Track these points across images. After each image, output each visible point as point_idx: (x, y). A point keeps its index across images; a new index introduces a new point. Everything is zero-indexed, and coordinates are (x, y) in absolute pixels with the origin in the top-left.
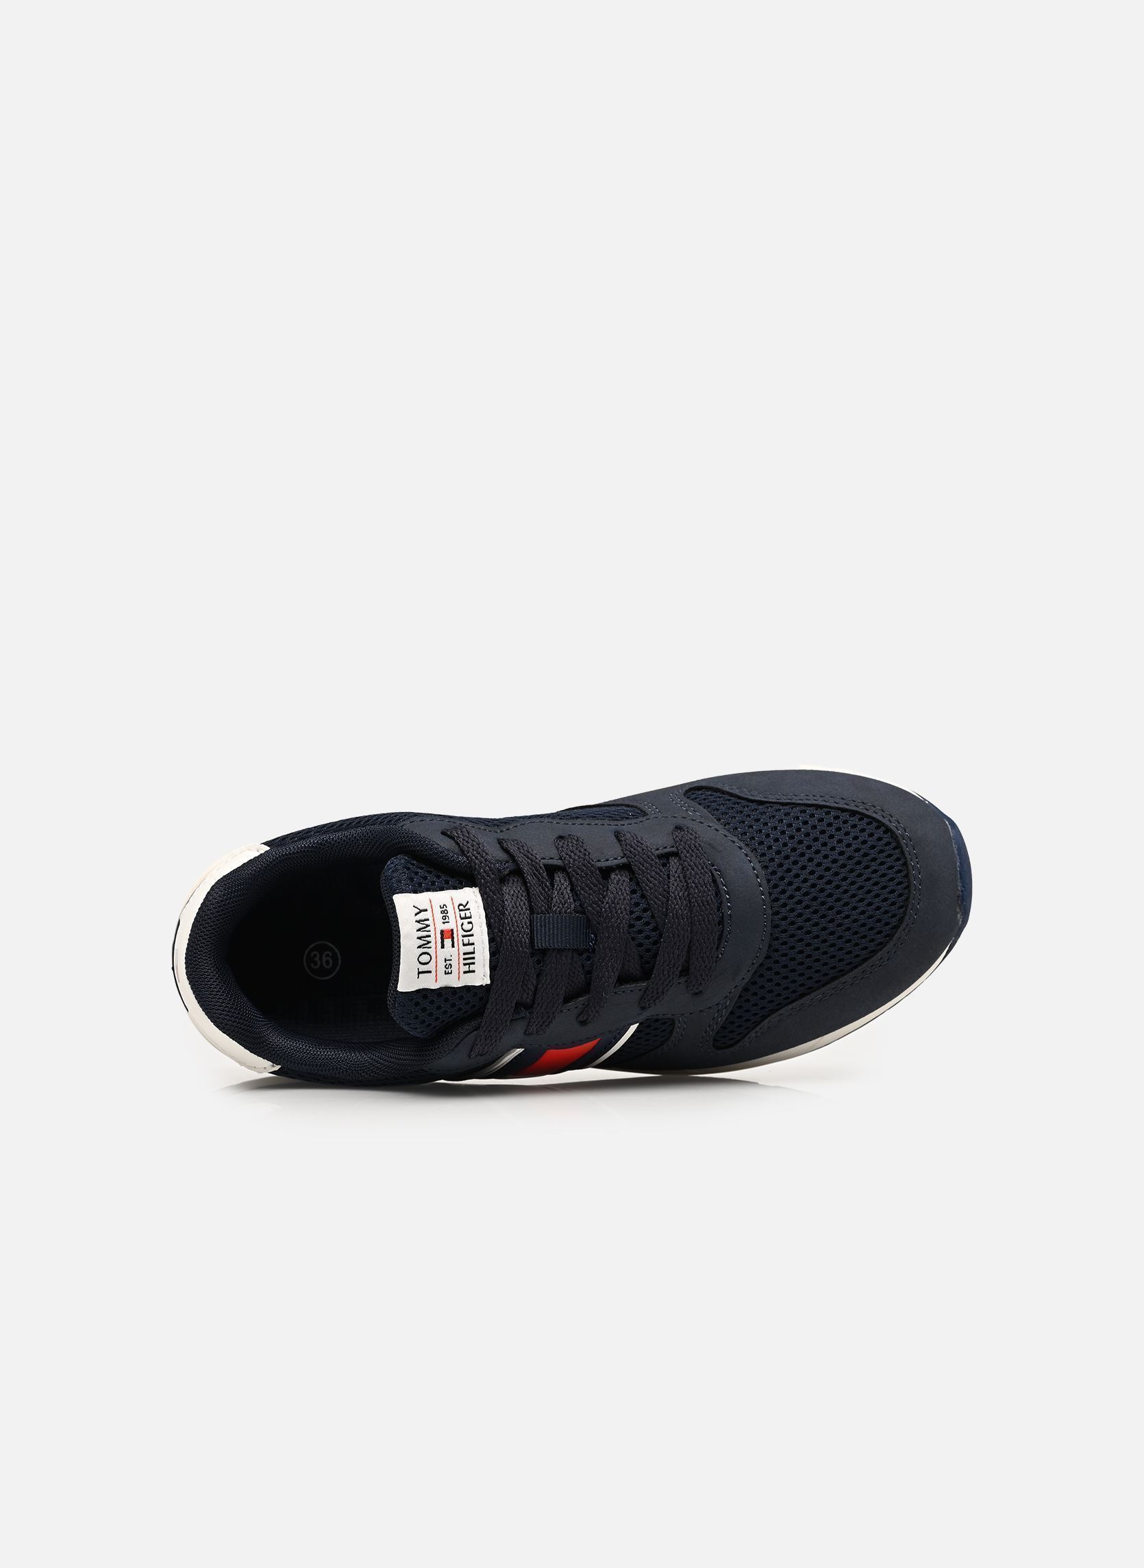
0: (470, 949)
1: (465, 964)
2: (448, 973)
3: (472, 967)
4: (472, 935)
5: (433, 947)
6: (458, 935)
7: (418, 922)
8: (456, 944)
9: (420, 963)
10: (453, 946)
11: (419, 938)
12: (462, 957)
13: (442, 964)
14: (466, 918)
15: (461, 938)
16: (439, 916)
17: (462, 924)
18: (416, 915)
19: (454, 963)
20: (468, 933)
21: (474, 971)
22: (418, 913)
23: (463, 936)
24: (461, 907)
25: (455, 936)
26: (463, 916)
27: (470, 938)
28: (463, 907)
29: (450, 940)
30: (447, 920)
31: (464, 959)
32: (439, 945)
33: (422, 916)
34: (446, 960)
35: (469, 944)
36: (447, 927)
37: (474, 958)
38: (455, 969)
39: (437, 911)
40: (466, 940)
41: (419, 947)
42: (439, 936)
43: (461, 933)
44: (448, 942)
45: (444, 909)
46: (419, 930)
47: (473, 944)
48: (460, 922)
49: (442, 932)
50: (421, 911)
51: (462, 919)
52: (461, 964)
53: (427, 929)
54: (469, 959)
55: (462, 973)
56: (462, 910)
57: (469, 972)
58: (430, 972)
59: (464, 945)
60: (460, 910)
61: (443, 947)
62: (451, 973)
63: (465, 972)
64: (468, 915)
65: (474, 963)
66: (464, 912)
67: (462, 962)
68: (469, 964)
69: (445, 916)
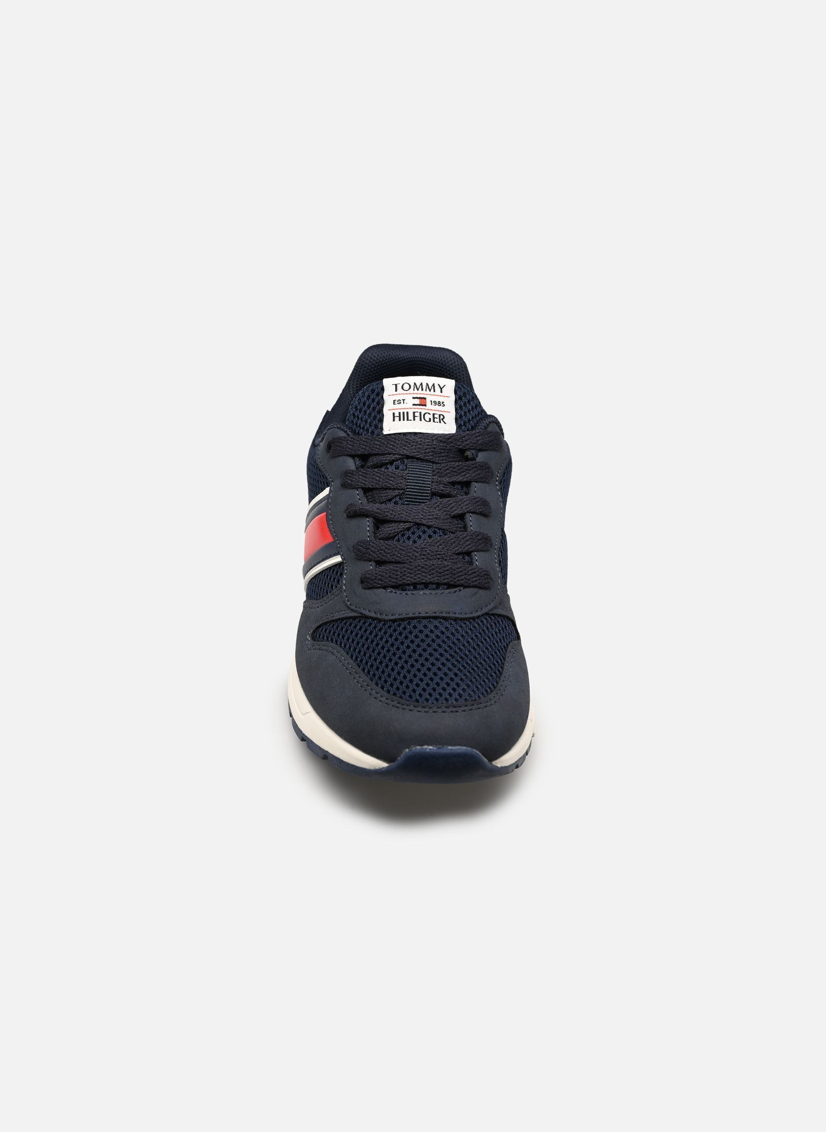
0: (411, 417)
1: (400, 413)
2: (394, 402)
3: (397, 419)
4: (421, 420)
5: (414, 392)
6: (421, 409)
7: (434, 385)
8: (414, 407)
9: (404, 384)
10: (414, 405)
11: (421, 384)
12: (405, 411)
13: (401, 397)
14: (434, 418)
15: (419, 411)
16: (437, 399)
17: (429, 414)
18: (439, 385)
19: (402, 406)
20: (422, 417)
21: (394, 420)
22: (440, 386)
23: (420, 413)
24: (442, 417)
25: (421, 407)
26: (436, 416)
27: (419, 418)
28: (442, 419)
29: (419, 403)
30: (433, 404)
31: (404, 413)
32: (415, 396)
33: (437, 389)
34: (404, 400)
35: (414, 416)
36: (428, 403)
37: (404, 420)
38: (397, 406)
39: (441, 399)
40: (417, 414)
41: (415, 384)
42: (422, 396)
43: (423, 412)
44: (417, 401)
45: (441, 403)
46: (427, 384)
47: (414, 420)
48: (432, 413)
49: (425, 399)
50: (441, 389)
51: (434, 414)
52: (400, 411)
53: (427, 389)
54: (404, 416)
55: (393, 411)
56: (440, 417)
57: (394, 417)
58: (396, 391)
59: (414, 413)
60: (440, 415)
61: (414, 398)
62: (394, 404)
63: (394, 414)
64: (436, 420)
65: (400, 420)
66: (438, 417)
67: (401, 411)
68: (400, 416)
69: (436, 403)
